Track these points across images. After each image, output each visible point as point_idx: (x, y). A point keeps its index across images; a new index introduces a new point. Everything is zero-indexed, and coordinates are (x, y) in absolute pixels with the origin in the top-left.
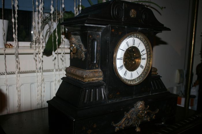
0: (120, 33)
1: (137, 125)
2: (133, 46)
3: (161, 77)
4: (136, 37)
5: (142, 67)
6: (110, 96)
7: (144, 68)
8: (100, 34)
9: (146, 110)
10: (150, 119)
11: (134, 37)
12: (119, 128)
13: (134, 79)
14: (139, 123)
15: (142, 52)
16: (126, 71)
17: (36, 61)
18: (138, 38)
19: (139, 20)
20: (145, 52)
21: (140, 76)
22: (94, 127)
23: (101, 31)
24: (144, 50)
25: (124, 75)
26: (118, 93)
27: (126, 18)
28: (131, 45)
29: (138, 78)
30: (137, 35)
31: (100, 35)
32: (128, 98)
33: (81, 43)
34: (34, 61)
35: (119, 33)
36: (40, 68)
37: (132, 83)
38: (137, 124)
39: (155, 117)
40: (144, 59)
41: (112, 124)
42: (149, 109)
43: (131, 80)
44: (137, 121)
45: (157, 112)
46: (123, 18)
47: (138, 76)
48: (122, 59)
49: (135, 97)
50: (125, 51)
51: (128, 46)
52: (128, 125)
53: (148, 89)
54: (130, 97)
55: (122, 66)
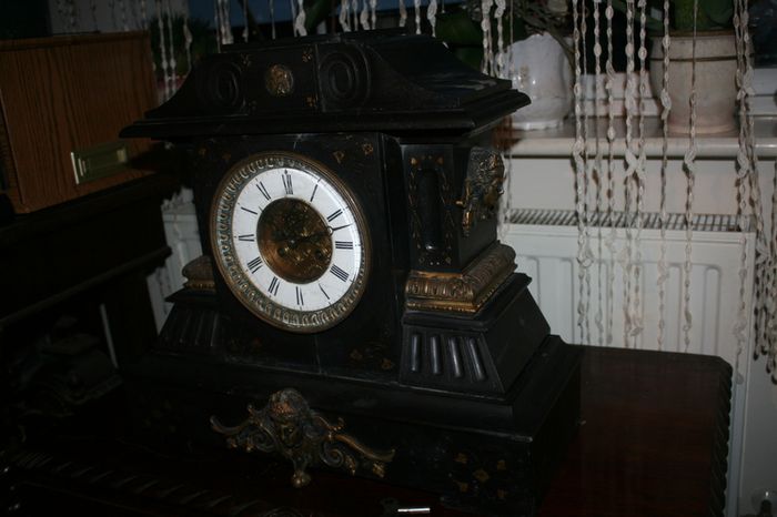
1: (294, 462)
2: (289, 196)
5: (342, 275)
6: (232, 345)
7: (352, 277)
9: (333, 432)
13: (310, 310)
16: (275, 280)
19: (309, 100)
20: (348, 217)
21: (332, 306)
24: (340, 213)
25: (271, 290)
26: (256, 343)
28: (277, 193)
29: (325, 309)
32: (297, 368)
35: (225, 157)
38: (294, 459)
40: (346, 245)
43: (297, 313)
45: (388, 458)
46: (244, 103)
47: (327, 305)
48: (251, 238)
49: (326, 374)
50: (259, 213)
51: (268, 197)
52: (263, 447)
53: (387, 364)
54: (303, 365)
55: (257, 261)
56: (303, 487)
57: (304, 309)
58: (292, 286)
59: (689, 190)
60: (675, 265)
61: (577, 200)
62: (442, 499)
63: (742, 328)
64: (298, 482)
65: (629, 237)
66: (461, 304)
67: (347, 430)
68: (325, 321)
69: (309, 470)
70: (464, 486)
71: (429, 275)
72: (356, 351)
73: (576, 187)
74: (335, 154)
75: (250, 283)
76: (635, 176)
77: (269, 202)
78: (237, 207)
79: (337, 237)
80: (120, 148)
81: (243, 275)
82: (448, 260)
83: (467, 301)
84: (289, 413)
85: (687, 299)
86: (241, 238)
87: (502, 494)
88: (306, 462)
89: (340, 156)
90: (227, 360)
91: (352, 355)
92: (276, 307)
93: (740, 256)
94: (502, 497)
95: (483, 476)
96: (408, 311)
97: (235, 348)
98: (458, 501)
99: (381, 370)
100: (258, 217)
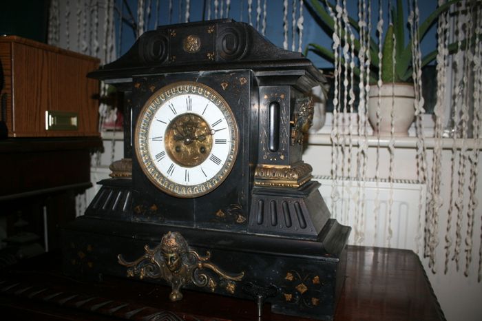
0: (152, 88)
2: (189, 112)
4: (191, 92)
5: (216, 160)
6: (137, 209)
7: (223, 162)
9: (202, 262)
10: (216, 288)
13: (193, 185)
15: (214, 125)
16: (172, 166)
19: (209, 55)
20: (224, 124)
21: (209, 181)
22: (88, 250)
24: (220, 121)
25: (168, 172)
26: (154, 207)
27: (174, 57)
28: (182, 110)
30: (190, 88)
32: (179, 224)
37: (184, 193)
39: (235, 290)
40: (221, 142)
43: (183, 186)
45: (240, 278)
46: (168, 58)
47: (205, 181)
48: (161, 139)
49: (198, 227)
50: (168, 122)
51: (175, 113)
52: (151, 275)
53: (241, 219)
54: (184, 222)
55: (162, 154)
56: (177, 301)
57: (189, 184)
58: (183, 169)
59: (391, 161)
60: (384, 202)
61: (332, 162)
62: (273, 307)
63: (419, 238)
64: (174, 297)
65: (359, 185)
66: (289, 182)
67: (211, 261)
68: (203, 190)
69: (182, 290)
70: (289, 297)
71: (270, 166)
72: (220, 211)
73: (332, 154)
74: (222, 84)
75: (155, 168)
76: (363, 152)
77: (175, 116)
78: (154, 120)
79: (216, 136)
80: (74, 117)
81: (152, 163)
82: (282, 157)
83: (294, 179)
84: (176, 246)
85: (390, 221)
86: (154, 139)
87: (315, 301)
88: (181, 284)
89: (225, 85)
90: (132, 220)
91: (218, 214)
92: (170, 183)
93: (419, 197)
94: (314, 303)
95: (303, 289)
96: (255, 187)
97: (139, 211)
98: (284, 308)
99: (236, 223)
100: (166, 126)
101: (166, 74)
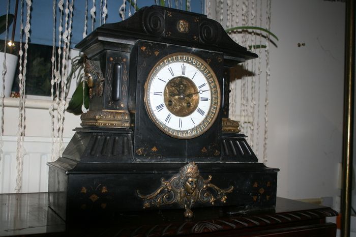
0: (157, 53)
1: (186, 206)
2: (183, 75)
3: (247, 137)
4: (187, 62)
5: (202, 112)
6: (139, 152)
7: (206, 113)
8: (127, 57)
9: (206, 184)
10: (215, 202)
11: (184, 62)
12: (151, 203)
13: (185, 130)
14: (190, 203)
15: (200, 87)
16: (169, 115)
17: (53, 117)
18: (191, 63)
19: (195, 37)
20: (207, 87)
21: (197, 127)
22: (102, 192)
23: (129, 51)
24: (204, 85)
25: (166, 120)
26: (154, 149)
27: (170, 33)
28: (178, 73)
29: (193, 129)
30: (188, 58)
31: (129, 58)
32: (174, 161)
33: (100, 71)
34: (51, 118)
35: (155, 53)
36: (59, 129)
37: (180, 135)
38: (186, 203)
39: (226, 200)
40: (205, 99)
41: (136, 195)
42: (211, 182)
43: (179, 131)
44: (185, 199)
45: (230, 190)
46: (164, 32)
47: (193, 127)
48: (160, 94)
50: (167, 81)
51: (173, 75)
53: (217, 152)
54: (178, 159)
55: (162, 105)
57: (182, 129)
58: (178, 118)
68: (195, 134)
70: (255, 198)
72: (204, 148)
74: (207, 60)
77: (172, 77)
78: (156, 78)
86: (155, 94)
87: (268, 197)
89: (209, 61)
90: (133, 161)
91: (203, 151)
94: (268, 199)
95: (262, 191)
97: (141, 153)
98: (252, 206)
99: (214, 156)
100: (166, 83)
101: (168, 45)
